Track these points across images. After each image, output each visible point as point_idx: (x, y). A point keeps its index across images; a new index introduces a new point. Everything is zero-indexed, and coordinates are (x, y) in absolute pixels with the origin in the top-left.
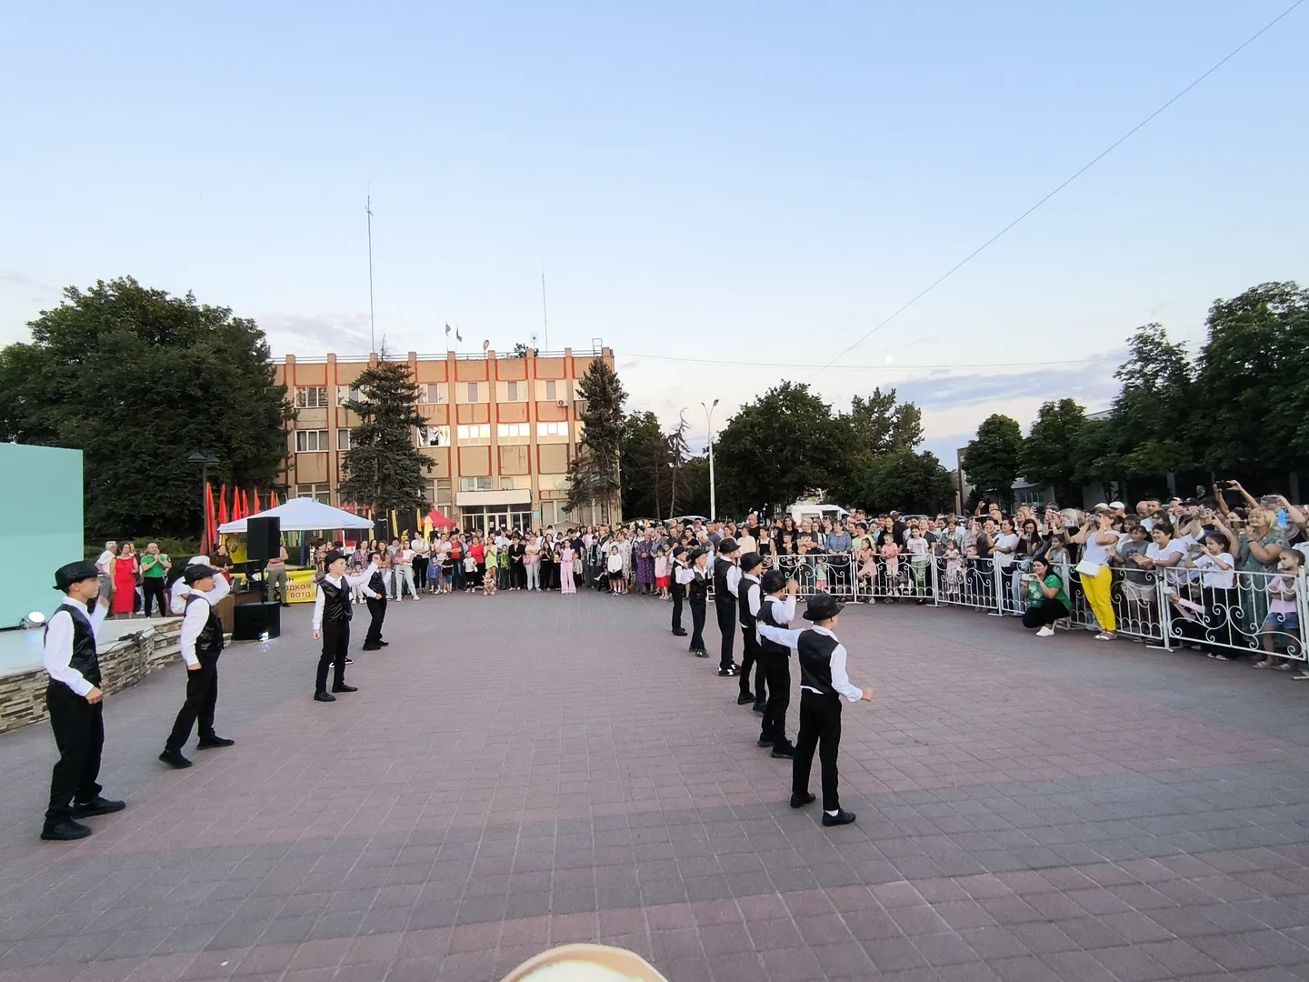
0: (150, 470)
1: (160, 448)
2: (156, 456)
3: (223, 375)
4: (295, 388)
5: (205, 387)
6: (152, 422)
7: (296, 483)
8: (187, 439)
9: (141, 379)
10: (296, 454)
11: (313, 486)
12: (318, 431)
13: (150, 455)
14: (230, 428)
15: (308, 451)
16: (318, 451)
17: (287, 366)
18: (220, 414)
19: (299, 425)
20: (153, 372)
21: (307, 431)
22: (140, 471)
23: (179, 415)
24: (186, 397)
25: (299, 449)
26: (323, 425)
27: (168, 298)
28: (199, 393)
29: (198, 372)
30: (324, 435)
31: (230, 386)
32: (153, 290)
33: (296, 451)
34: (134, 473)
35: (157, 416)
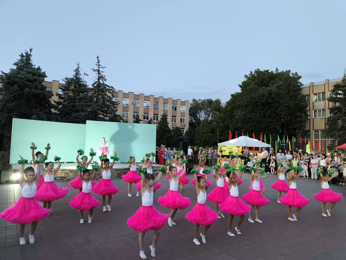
0: (257, 126)
1: (260, 119)
2: (259, 122)
3: (279, 94)
4: (313, 95)
5: (273, 99)
6: (258, 111)
7: (313, 129)
8: (268, 116)
9: (255, 99)
10: (313, 119)
11: (320, 131)
12: (322, 110)
13: (257, 121)
14: (281, 111)
15: (318, 117)
16: (322, 117)
17: (310, 87)
18: (278, 107)
19: (315, 108)
20: (259, 96)
21: (318, 110)
22: (254, 126)
23: (266, 108)
24: (268, 103)
25: (315, 117)
26: (323, 107)
27: (269, 72)
28: (271, 101)
29: (271, 94)
30: (324, 111)
31: (281, 97)
32: (264, 71)
33: (313, 118)
34: (253, 127)
35: (260, 110)
